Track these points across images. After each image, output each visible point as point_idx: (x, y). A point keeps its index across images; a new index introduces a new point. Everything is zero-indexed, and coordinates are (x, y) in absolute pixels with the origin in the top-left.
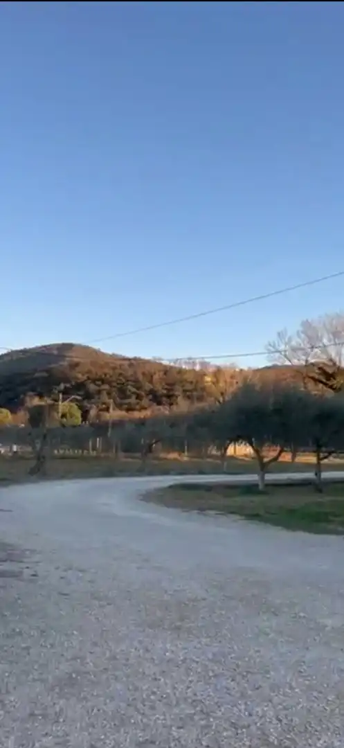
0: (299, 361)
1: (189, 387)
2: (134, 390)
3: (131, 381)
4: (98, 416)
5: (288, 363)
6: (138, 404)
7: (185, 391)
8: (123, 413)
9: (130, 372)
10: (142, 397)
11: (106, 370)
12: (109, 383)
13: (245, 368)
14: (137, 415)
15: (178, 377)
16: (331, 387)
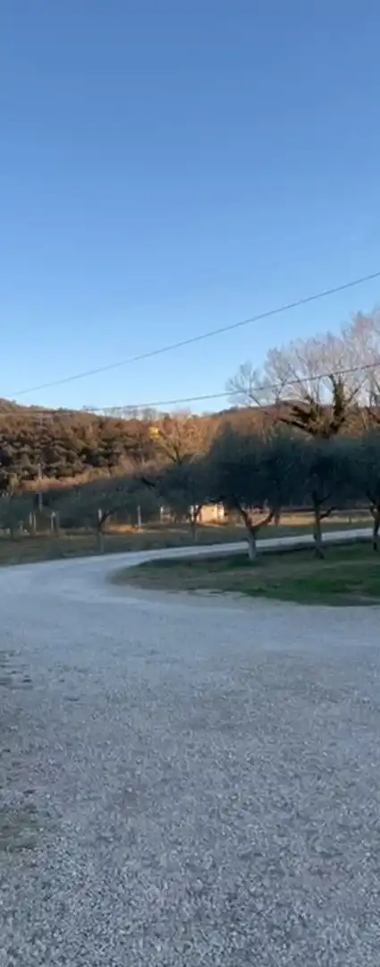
0: (268, 401)
1: (131, 441)
2: (62, 450)
3: (57, 439)
4: (21, 486)
5: (254, 404)
6: (68, 467)
7: (127, 448)
8: (53, 480)
9: (55, 428)
10: (73, 458)
11: (26, 428)
12: (31, 443)
13: (200, 414)
14: (70, 481)
15: (118, 430)
16: (311, 431)
